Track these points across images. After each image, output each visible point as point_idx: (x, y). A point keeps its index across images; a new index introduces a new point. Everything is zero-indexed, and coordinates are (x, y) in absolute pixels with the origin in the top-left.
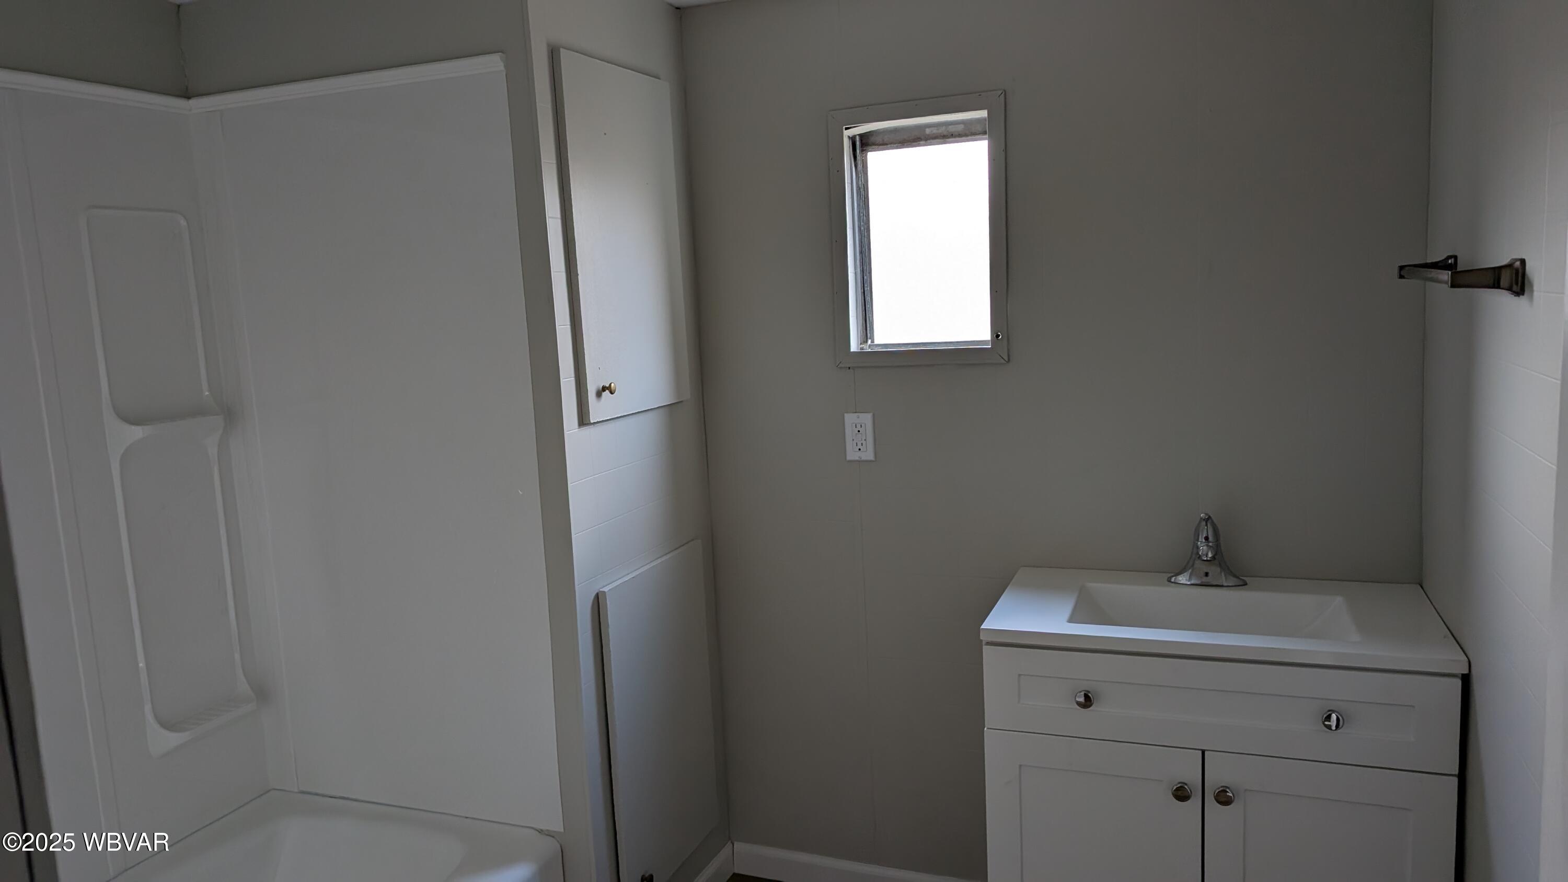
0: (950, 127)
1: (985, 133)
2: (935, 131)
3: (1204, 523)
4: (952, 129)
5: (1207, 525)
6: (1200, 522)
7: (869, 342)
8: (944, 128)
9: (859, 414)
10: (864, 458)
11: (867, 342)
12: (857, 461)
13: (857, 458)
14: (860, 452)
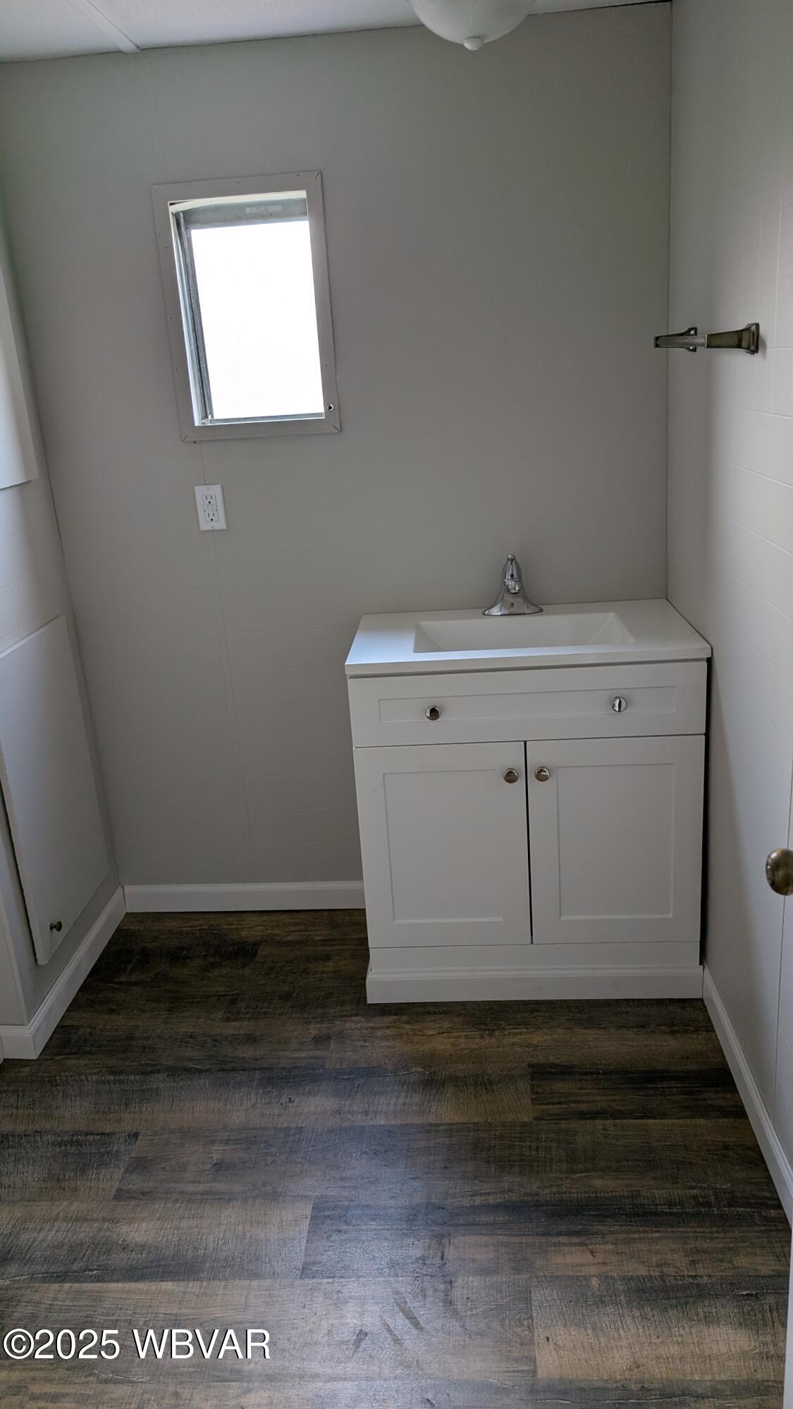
0: (269, 207)
1: (305, 214)
2: (254, 210)
3: (509, 563)
4: (271, 209)
5: (512, 564)
6: (507, 562)
7: (210, 417)
8: (263, 208)
9: (210, 486)
10: (216, 528)
11: (207, 417)
12: (210, 531)
13: (210, 528)
14: (212, 522)
